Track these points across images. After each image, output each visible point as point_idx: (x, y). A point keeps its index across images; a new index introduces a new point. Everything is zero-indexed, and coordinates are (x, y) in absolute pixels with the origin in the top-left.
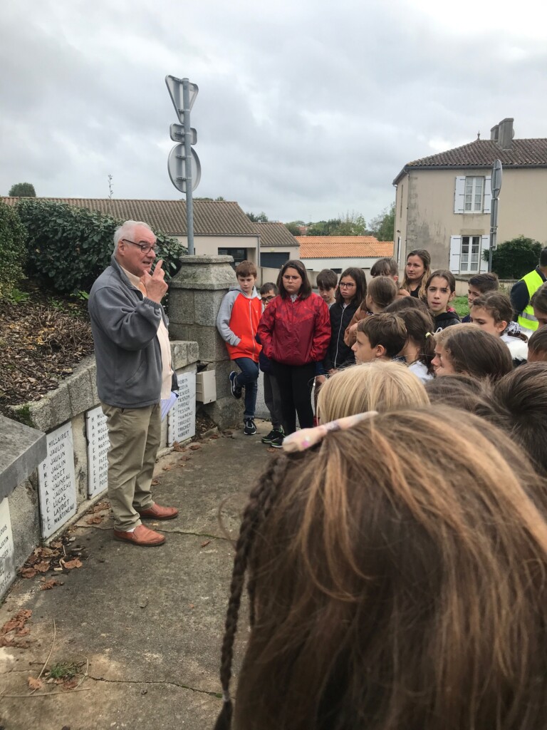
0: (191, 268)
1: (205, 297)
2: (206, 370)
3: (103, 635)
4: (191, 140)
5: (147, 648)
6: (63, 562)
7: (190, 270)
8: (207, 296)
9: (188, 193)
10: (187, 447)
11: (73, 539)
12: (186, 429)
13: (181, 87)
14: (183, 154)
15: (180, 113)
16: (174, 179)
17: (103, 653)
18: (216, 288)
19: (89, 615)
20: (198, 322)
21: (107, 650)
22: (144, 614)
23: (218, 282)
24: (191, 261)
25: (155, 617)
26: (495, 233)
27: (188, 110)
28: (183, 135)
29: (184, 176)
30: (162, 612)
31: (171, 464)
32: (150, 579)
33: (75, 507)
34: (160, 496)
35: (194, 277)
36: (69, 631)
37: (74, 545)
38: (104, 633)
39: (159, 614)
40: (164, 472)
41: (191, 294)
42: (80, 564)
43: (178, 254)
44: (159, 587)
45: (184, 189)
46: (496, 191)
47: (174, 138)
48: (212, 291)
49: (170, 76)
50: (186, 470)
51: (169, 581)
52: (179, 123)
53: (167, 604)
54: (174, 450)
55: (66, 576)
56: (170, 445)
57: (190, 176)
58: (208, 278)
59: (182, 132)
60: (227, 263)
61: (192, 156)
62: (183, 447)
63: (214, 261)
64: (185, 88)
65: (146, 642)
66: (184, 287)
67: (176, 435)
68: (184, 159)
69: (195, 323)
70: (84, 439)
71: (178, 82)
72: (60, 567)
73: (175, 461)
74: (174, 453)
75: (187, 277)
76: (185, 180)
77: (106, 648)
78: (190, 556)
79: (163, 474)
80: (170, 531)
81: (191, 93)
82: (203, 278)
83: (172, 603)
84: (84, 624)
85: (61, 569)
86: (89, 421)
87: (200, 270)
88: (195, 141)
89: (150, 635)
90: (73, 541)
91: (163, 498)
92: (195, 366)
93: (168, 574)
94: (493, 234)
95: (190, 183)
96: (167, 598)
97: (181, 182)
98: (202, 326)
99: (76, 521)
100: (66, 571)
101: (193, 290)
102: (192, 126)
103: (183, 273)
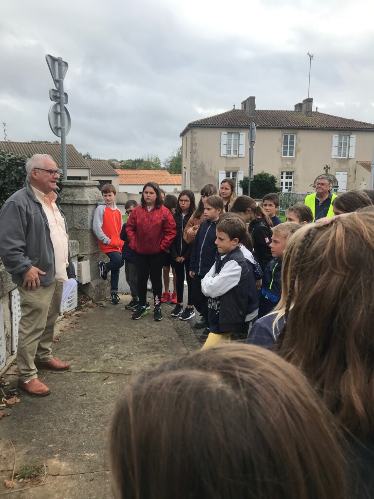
0: (70, 189)
1: (81, 209)
2: (82, 261)
3: (50, 446)
4: (64, 101)
5: (85, 450)
6: (5, 400)
7: (69, 191)
8: (82, 208)
9: (63, 138)
10: (73, 315)
11: (8, 383)
12: (72, 303)
13: (56, 63)
14: (59, 110)
15: (56, 81)
16: (53, 127)
17: (55, 458)
18: (90, 203)
19: (36, 433)
20: (76, 227)
21: (57, 455)
22: (77, 429)
23: (91, 199)
24: (70, 185)
25: (85, 430)
26: (252, 170)
27: (61, 80)
28: (58, 96)
29: (59, 125)
30: (89, 425)
31: (65, 327)
32: (74, 404)
33: (5, 361)
34: (64, 349)
35: (73, 195)
36: (24, 446)
37: (9, 387)
38: (51, 444)
39: (87, 427)
40: (62, 332)
41: (70, 207)
42: (18, 400)
44: (82, 410)
45: (60, 135)
46: (252, 143)
47: (52, 99)
48: (87, 205)
49: (49, 55)
50: (77, 330)
51: (88, 405)
52: (55, 89)
53: (91, 420)
54: (64, 318)
55: (10, 410)
56: (62, 314)
57: (64, 126)
58: (83, 197)
59: (58, 95)
60: (95, 186)
61: (64, 112)
62: (70, 315)
63: (87, 185)
64: (60, 64)
65: (83, 446)
66: (66, 202)
67: (65, 307)
68: (60, 114)
69: (74, 228)
70: (9, 311)
71: (54, 60)
72: (3, 404)
73: (68, 325)
74: (65, 319)
75: (67, 195)
76: (61, 129)
77: (56, 454)
78: (98, 387)
79: (61, 334)
80: (78, 371)
81: (64, 68)
82: (80, 196)
83: (95, 419)
84: (34, 440)
85: (5, 405)
86: (13, 297)
87: (77, 190)
88: (67, 102)
89: (84, 441)
90: (7, 385)
91: (66, 350)
92: (77, 258)
93: (86, 400)
94: (251, 170)
95: (64, 130)
96: (90, 416)
97: (56, 130)
98: (79, 230)
99: (6, 371)
100: (9, 406)
101: (72, 205)
102: (65, 91)
103: (64, 193)
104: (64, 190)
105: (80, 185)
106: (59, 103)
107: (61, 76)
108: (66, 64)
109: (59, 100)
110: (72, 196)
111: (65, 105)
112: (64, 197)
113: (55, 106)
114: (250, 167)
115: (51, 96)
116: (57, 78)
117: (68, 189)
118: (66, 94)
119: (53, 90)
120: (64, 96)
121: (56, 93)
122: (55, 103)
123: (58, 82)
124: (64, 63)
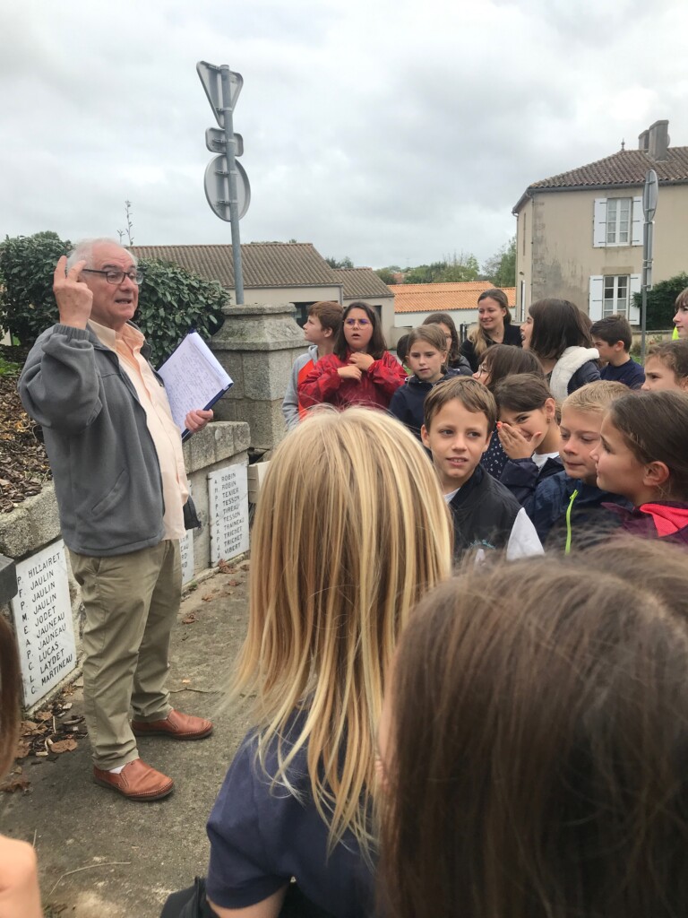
0: (237, 321)
1: (257, 360)
2: (262, 461)
3: (97, 859)
4: (236, 150)
5: (159, 880)
6: (50, 742)
7: (236, 325)
8: (259, 359)
9: (234, 223)
10: (238, 566)
11: (68, 706)
12: (237, 542)
13: (219, 77)
14: (225, 170)
15: (219, 113)
16: (213, 203)
17: (94, 888)
18: (271, 348)
19: (79, 826)
20: (249, 395)
21: (101, 884)
22: (160, 825)
23: (274, 340)
24: (238, 313)
26: (650, 269)
27: (228, 109)
28: (224, 143)
29: (227, 199)
30: (187, 820)
31: (215, 591)
32: (172, 766)
33: (74, 659)
34: (195, 639)
35: (241, 333)
36: (48, 853)
37: (70, 715)
38: (99, 856)
39: (182, 823)
40: (205, 603)
41: (238, 357)
42: (74, 745)
43: (220, 303)
44: (184, 779)
45: (229, 217)
46: (649, 212)
47: (212, 147)
48: (267, 352)
49: (203, 63)
50: (234, 600)
51: (200, 769)
52: (217, 127)
53: (195, 806)
54: (219, 572)
55: (52, 764)
56: (214, 565)
57: (235, 198)
58: (261, 335)
59: (223, 139)
60: (286, 313)
61: (236, 172)
62: (231, 566)
63: (268, 312)
64: (224, 79)
65: (159, 870)
66: (229, 347)
67: (222, 551)
68: (227, 175)
69: (245, 397)
71: (214, 71)
72: (44, 750)
73: (221, 588)
74: (219, 575)
75: (232, 334)
76: (229, 205)
77: (100, 880)
78: (233, 729)
79: (202, 606)
80: (206, 690)
81: (233, 86)
82: (254, 334)
83: (203, 805)
84: (70, 841)
85: (46, 753)
87: (250, 324)
88: (241, 152)
89: (165, 857)
90: (68, 710)
91: (199, 642)
92: (246, 456)
93: (200, 758)
94: (647, 270)
95: (236, 207)
96: (196, 796)
97: (226, 208)
98: (255, 401)
99: (75, 679)
100: (53, 757)
101: (241, 352)
102: (235, 130)
103: (227, 330)
104: (227, 323)
105: (255, 312)
106: (225, 155)
107: (229, 102)
108: (239, 77)
109: (224, 149)
110: (241, 335)
111: (237, 158)
112: (225, 338)
113: (218, 161)
114: (646, 264)
115: (209, 141)
116: (221, 106)
117: (234, 321)
118: (239, 137)
119: (212, 130)
120: (234, 141)
121: (220, 136)
122: (217, 155)
123: (222, 113)
124: (235, 77)
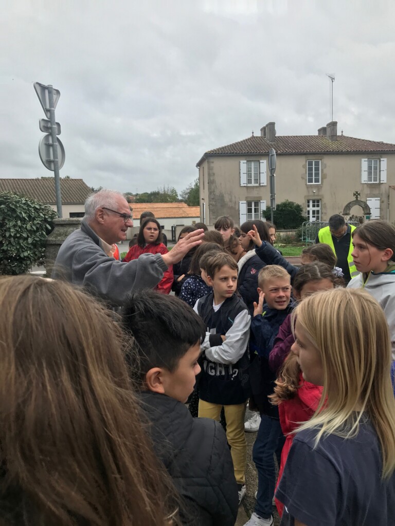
4: (56, 131)
14: (51, 142)
16: (44, 160)
27: (52, 109)
28: (50, 127)
29: (52, 158)
43: (52, 218)
45: (53, 168)
46: (272, 170)
47: (43, 129)
49: (37, 83)
52: (46, 119)
57: (57, 158)
61: (57, 144)
64: (50, 93)
66: (58, 243)
68: (52, 145)
71: (43, 88)
75: (60, 235)
76: (53, 161)
81: (55, 97)
94: (273, 199)
95: (58, 163)
106: (51, 134)
107: (52, 105)
108: (58, 92)
109: (50, 131)
111: (57, 136)
112: (56, 237)
113: (47, 138)
114: (272, 196)
115: (41, 127)
116: (48, 107)
118: (58, 124)
119: (43, 120)
121: (47, 124)
122: (46, 134)
123: (49, 111)
124: (55, 91)
